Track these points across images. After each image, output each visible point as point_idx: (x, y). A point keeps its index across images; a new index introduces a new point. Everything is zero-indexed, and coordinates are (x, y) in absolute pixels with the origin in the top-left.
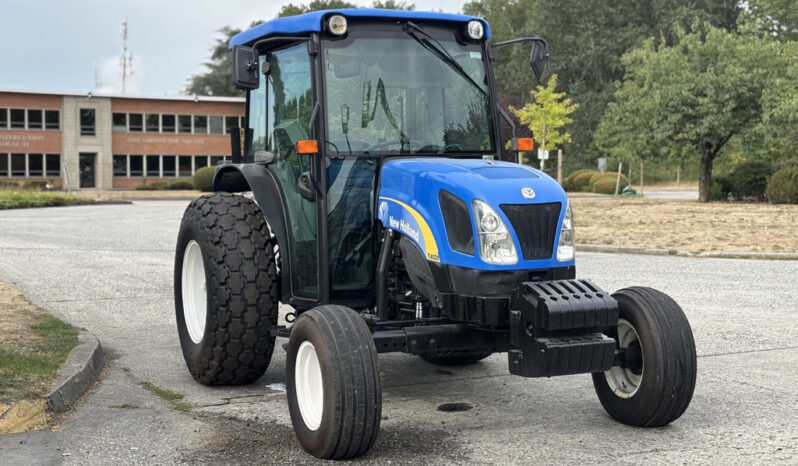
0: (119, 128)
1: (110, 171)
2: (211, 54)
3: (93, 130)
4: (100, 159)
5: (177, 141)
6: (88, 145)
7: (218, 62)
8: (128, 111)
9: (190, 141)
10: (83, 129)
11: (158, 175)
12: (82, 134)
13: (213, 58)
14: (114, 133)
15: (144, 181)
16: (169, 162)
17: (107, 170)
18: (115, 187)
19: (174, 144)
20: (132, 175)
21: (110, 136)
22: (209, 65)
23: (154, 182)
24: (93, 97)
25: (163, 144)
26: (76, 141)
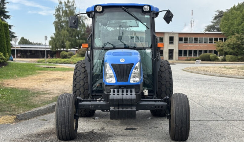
0: (180, 42)
1: (177, 54)
2: (213, 18)
3: (173, 42)
4: (174, 51)
5: (198, 46)
6: (171, 47)
7: (215, 21)
8: (183, 37)
9: (202, 46)
10: (170, 42)
11: (192, 56)
12: (170, 44)
13: (214, 20)
14: (179, 43)
15: (187, 58)
16: (195, 52)
17: (176, 54)
18: (179, 59)
19: (197, 47)
20: (184, 56)
21: (178, 44)
22: (212, 22)
23: (191, 58)
24: (173, 33)
25: (194, 47)
26: (168, 46)
